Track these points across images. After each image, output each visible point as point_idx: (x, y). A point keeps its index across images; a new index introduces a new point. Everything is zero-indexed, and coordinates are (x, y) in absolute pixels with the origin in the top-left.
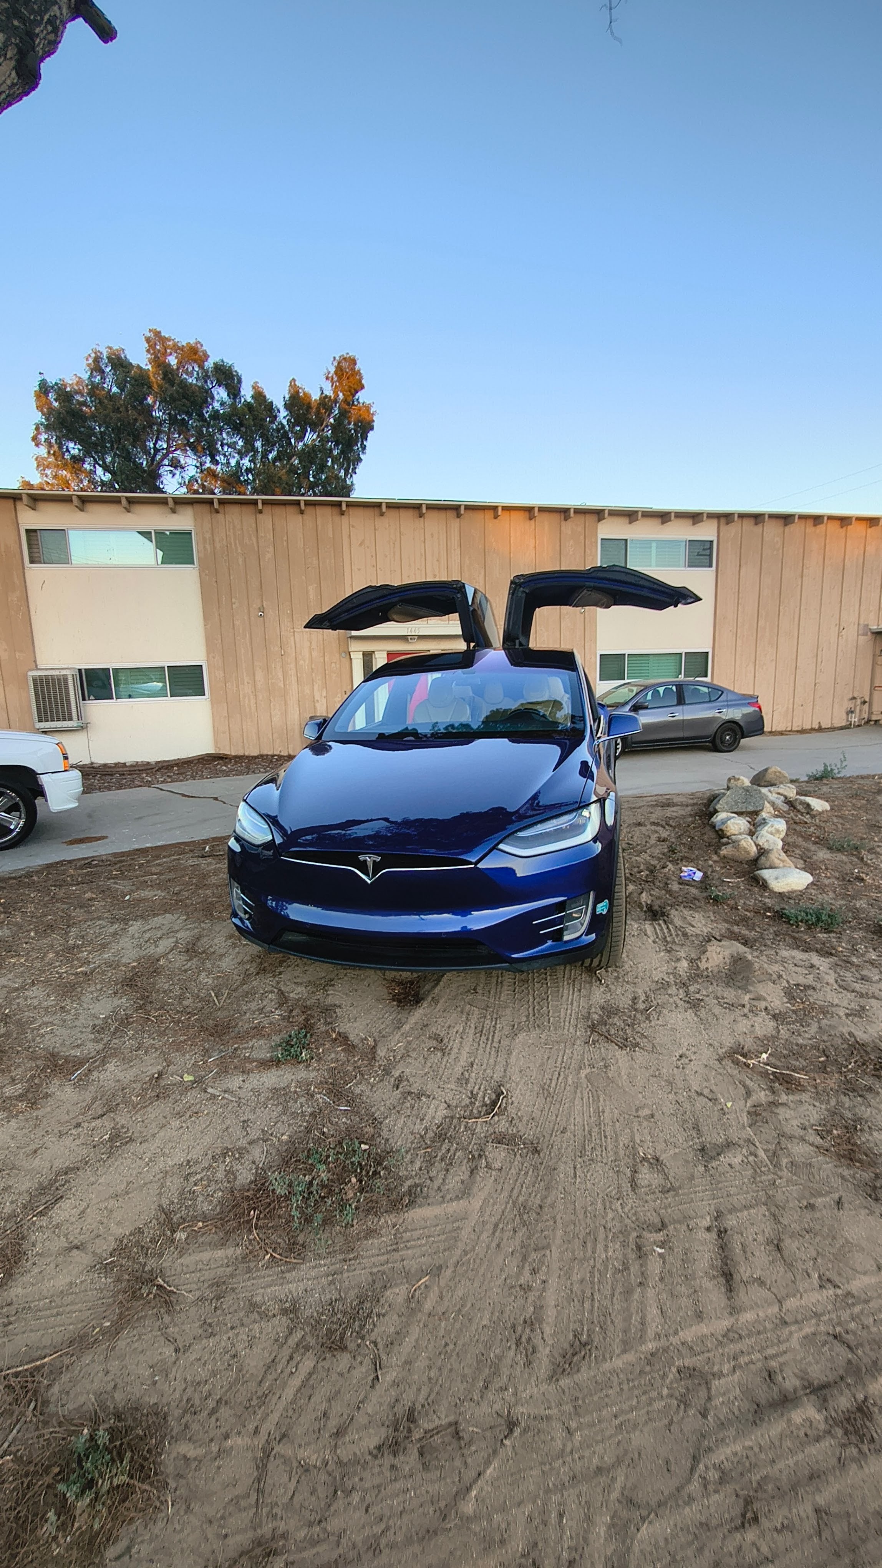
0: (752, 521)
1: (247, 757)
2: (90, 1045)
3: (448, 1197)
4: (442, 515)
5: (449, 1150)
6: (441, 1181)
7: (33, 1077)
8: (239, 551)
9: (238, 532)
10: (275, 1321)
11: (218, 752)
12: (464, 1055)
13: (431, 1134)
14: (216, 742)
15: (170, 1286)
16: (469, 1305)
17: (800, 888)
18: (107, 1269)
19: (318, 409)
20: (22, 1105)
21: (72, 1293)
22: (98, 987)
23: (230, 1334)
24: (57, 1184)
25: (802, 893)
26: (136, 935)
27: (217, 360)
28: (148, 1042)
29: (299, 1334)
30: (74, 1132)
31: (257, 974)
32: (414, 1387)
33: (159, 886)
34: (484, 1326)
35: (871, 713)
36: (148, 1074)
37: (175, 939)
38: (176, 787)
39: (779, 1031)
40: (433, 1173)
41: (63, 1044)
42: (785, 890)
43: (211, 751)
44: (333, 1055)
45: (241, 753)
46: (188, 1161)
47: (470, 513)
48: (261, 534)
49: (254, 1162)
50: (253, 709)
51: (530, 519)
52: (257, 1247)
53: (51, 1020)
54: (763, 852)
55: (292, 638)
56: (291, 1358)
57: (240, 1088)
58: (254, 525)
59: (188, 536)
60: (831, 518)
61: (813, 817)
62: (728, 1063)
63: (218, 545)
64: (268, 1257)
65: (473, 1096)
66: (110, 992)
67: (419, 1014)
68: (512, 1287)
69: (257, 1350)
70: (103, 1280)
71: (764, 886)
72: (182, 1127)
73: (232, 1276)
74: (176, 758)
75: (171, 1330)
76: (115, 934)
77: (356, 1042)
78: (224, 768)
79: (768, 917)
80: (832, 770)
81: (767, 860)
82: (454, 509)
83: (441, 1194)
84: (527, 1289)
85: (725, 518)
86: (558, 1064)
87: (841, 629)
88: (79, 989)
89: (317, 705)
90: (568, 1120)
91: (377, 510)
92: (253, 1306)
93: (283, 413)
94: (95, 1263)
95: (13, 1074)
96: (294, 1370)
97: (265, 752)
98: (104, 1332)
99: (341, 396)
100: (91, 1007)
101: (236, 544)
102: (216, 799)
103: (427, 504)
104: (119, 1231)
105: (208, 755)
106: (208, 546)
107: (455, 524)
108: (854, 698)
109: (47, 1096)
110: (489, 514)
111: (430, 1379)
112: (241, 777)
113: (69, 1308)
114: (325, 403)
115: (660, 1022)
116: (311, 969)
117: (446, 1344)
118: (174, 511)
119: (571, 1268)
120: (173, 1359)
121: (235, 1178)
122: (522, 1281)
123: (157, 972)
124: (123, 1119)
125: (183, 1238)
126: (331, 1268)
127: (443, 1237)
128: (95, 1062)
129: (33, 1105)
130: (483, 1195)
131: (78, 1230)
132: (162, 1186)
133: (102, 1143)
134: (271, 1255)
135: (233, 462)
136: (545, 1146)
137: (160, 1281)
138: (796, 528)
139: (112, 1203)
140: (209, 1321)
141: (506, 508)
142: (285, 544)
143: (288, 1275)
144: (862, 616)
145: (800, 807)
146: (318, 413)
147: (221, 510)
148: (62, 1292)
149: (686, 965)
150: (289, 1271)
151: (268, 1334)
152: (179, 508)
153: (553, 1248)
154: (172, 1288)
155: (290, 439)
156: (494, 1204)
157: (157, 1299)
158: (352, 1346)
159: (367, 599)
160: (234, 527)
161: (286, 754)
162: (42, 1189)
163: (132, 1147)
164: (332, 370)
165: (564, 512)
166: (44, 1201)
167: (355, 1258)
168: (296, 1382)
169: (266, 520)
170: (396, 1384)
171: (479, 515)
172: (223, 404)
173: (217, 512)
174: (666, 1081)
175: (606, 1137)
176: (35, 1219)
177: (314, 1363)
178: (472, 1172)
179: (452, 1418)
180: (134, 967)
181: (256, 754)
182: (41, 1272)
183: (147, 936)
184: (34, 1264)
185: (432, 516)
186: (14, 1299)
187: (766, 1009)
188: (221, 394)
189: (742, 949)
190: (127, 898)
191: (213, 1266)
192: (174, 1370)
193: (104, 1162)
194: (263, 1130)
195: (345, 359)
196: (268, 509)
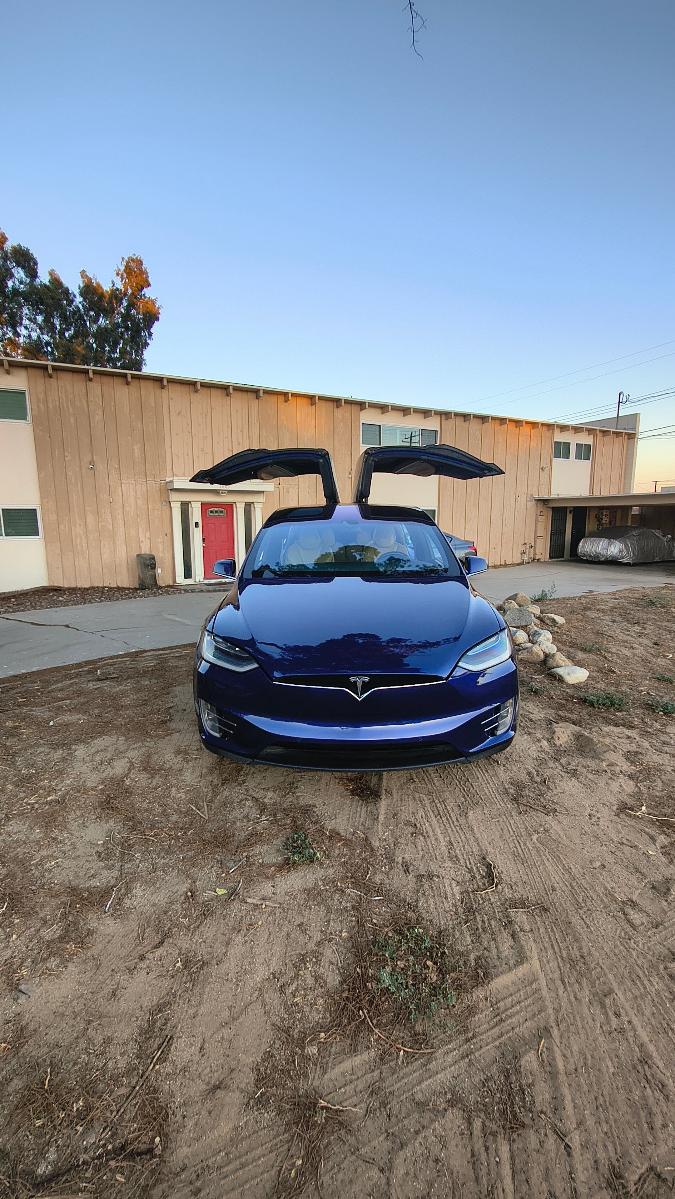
0: (462, 419)
1: (80, 589)
2: (105, 873)
3: (512, 962)
4: (244, 396)
5: (483, 921)
6: (495, 950)
7: (64, 915)
8: (71, 411)
9: (70, 396)
10: (449, 1114)
11: (52, 584)
12: (441, 837)
13: (461, 910)
14: (50, 575)
15: (335, 1106)
16: (590, 1058)
17: (583, 680)
18: (262, 1102)
19: (111, 298)
20: (71, 947)
21: (243, 1139)
22: (78, 813)
23: (420, 1139)
24: (158, 1024)
25: (586, 684)
26: (87, 759)
27: (15, 244)
28: (161, 862)
29: (477, 1124)
30: (142, 965)
31: (223, 784)
32: (600, 1145)
33: (75, 710)
34: (613, 1074)
35: (535, 554)
36: (180, 893)
37: (127, 759)
38: (19, 616)
39: (639, 788)
40: (486, 944)
41: (77, 877)
42: (575, 682)
43: (46, 584)
44: (337, 851)
45: (73, 585)
46: (274, 974)
47: (267, 397)
48: (91, 398)
49: (332, 963)
50: (85, 548)
51: (312, 405)
52: (387, 1046)
53: (49, 853)
54: (547, 656)
55: (120, 488)
56: (487, 1149)
57: (273, 893)
58: (85, 391)
59: (22, 395)
60: (511, 420)
61: (559, 628)
62: (622, 816)
63: (51, 405)
64: (402, 1053)
65: (470, 871)
66: (94, 817)
67: (383, 804)
68: (610, 1033)
69: (452, 1148)
70: (266, 1115)
71: (561, 680)
72: (246, 942)
73: (381, 1079)
74: (13, 590)
75: (363, 1151)
76: (64, 759)
77: (349, 836)
78: (61, 598)
79: (576, 703)
80: (546, 594)
81: (554, 661)
82: (255, 392)
83: (504, 962)
84: (622, 1031)
85: (445, 415)
86: (512, 834)
87: (517, 497)
88: (60, 818)
89: (142, 544)
90: (551, 881)
91: (192, 387)
92: (421, 1106)
93: (79, 299)
94: (246, 1100)
95: (41, 915)
96: (497, 1159)
97: (96, 585)
98: (300, 1173)
99: (130, 291)
100: (82, 834)
101: (68, 406)
102: (67, 626)
103: (233, 386)
104: (249, 1060)
105: (44, 588)
106: (41, 406)
107: (255, 404)
108: (526, 544)
109: (90, 933)
110: (281, 398)
111: (606, 1133)
112: (80, 606)
113: (250, 1156)
114: (116, 296)
115: (559, 790)
116: (268, 774)
117: (596, 1098)
118: (8, 372)
119: (639, 1006)
120: (384, 1181)
121: (325, 982)
122: (614, 1027)
123: (128, 792)
124: (183, 942)
125: (315, 1051)
126: (461, 1050)
127: (530, 1000)
128: (120, 889)
129: (81, 943)
130: (535, 954)
131: (208, 1069)
132: (264, 1004)
133: (178, 971)
134: (404, 1050)
135: (34, 336)
136: (549, 905)
137: (323, 1103)
138: (489, 425)
139: (226, 1032)
140: (391, 1131)
141: (294, 395)
142: (113, 408)
143: (430, 1066)
144: (529, 488)
145: (548, 622)
146: (110, 302)
147: (54, 376)
148: (232, 1140)
149: (547, 744)
150: (429, 1061)
151: (451, 1129)
152: (14, 371)
153: (616, 991)
154: (337, 1107)
155: (85, 322)
156: (548, 962)
157: (331, 1121)
158: (527, 1121)
159: (246, 460)
160: (66, 391)
161: (115, 586)
162: (147, 1033)
163: (214, 969)
164: (122, 268)
165: (337, 402)
166: (156, 1046)
167: (474, 1036)
168: (506, 1170)
169: (96, 387)
170: (584, 1146)
171: (273, 399)
172: (21, 283)
173: (50, 376)
174: (593, 836)
175: (586, 889)
176: (157, 1067)
177: (508, 1147)
178: (513, 938)
179: (646, 1165)
180: (102, 790)
181: (87, 587)
182: (196, 1124)
183: (98, 758)
184: (184, 1117)
185: (236, 396)
186: (186, 1161)
187: (621, 771)
188: (19, 273)
189: (577, 728)
190: (51, 723)
191: (360, 1074)
192: (393, 1191)
193: (192, 990)
194: (322, 932)
195: (133, 260)
196: (97, 378)
